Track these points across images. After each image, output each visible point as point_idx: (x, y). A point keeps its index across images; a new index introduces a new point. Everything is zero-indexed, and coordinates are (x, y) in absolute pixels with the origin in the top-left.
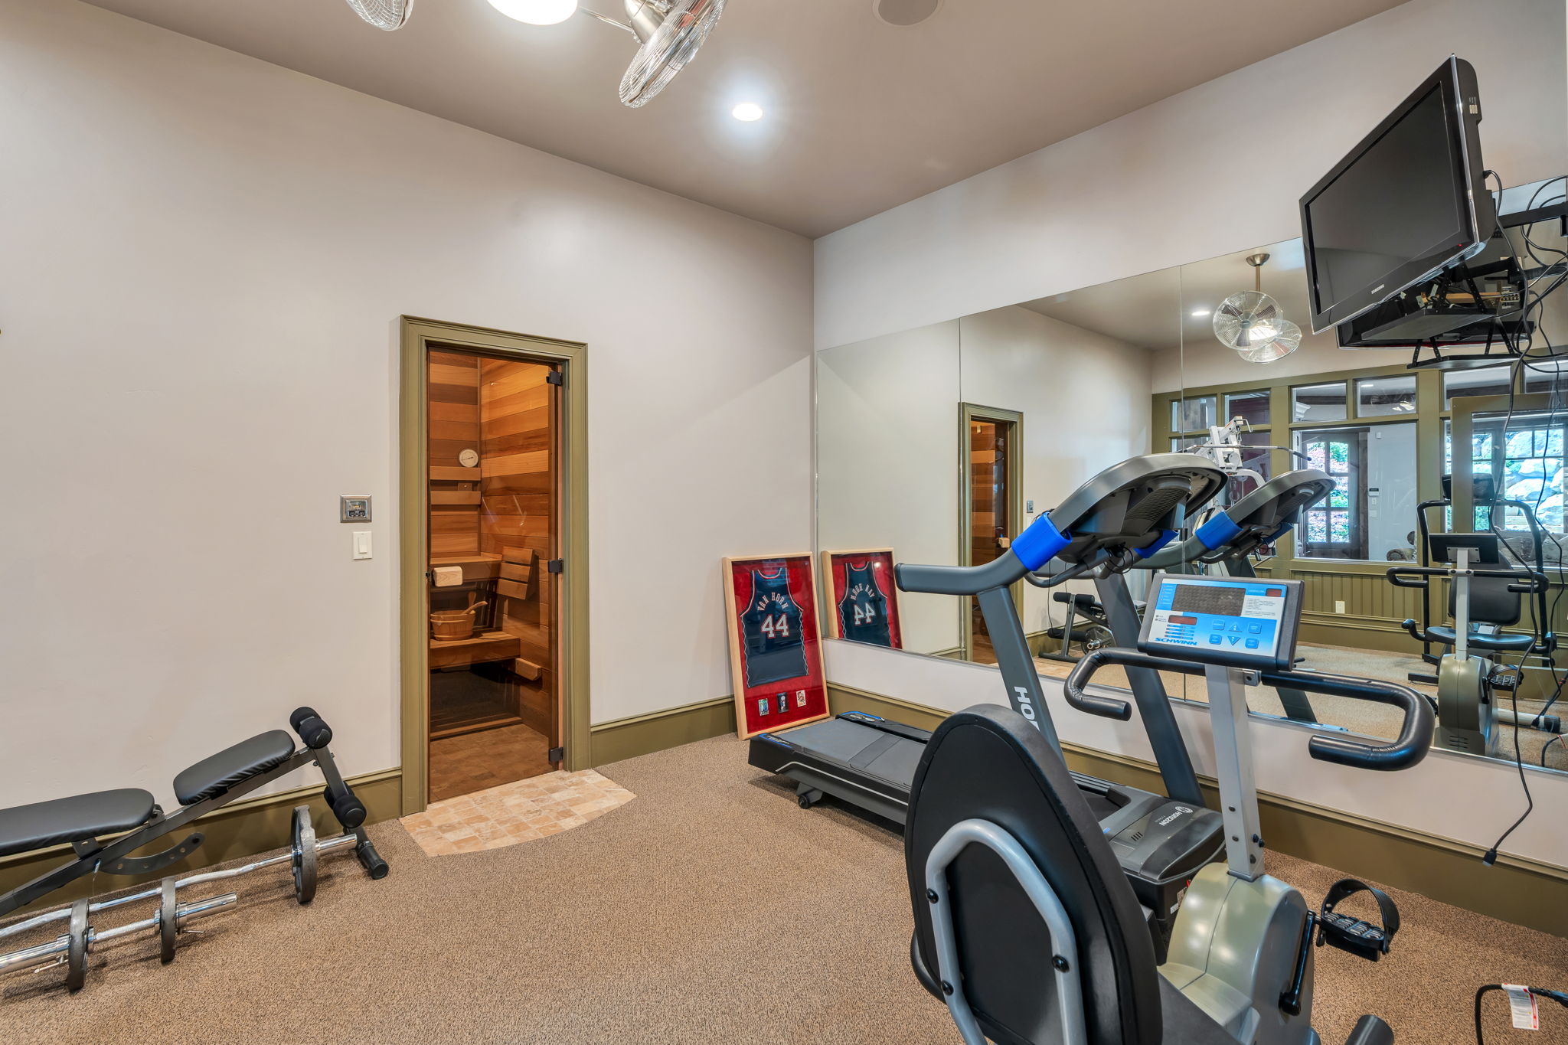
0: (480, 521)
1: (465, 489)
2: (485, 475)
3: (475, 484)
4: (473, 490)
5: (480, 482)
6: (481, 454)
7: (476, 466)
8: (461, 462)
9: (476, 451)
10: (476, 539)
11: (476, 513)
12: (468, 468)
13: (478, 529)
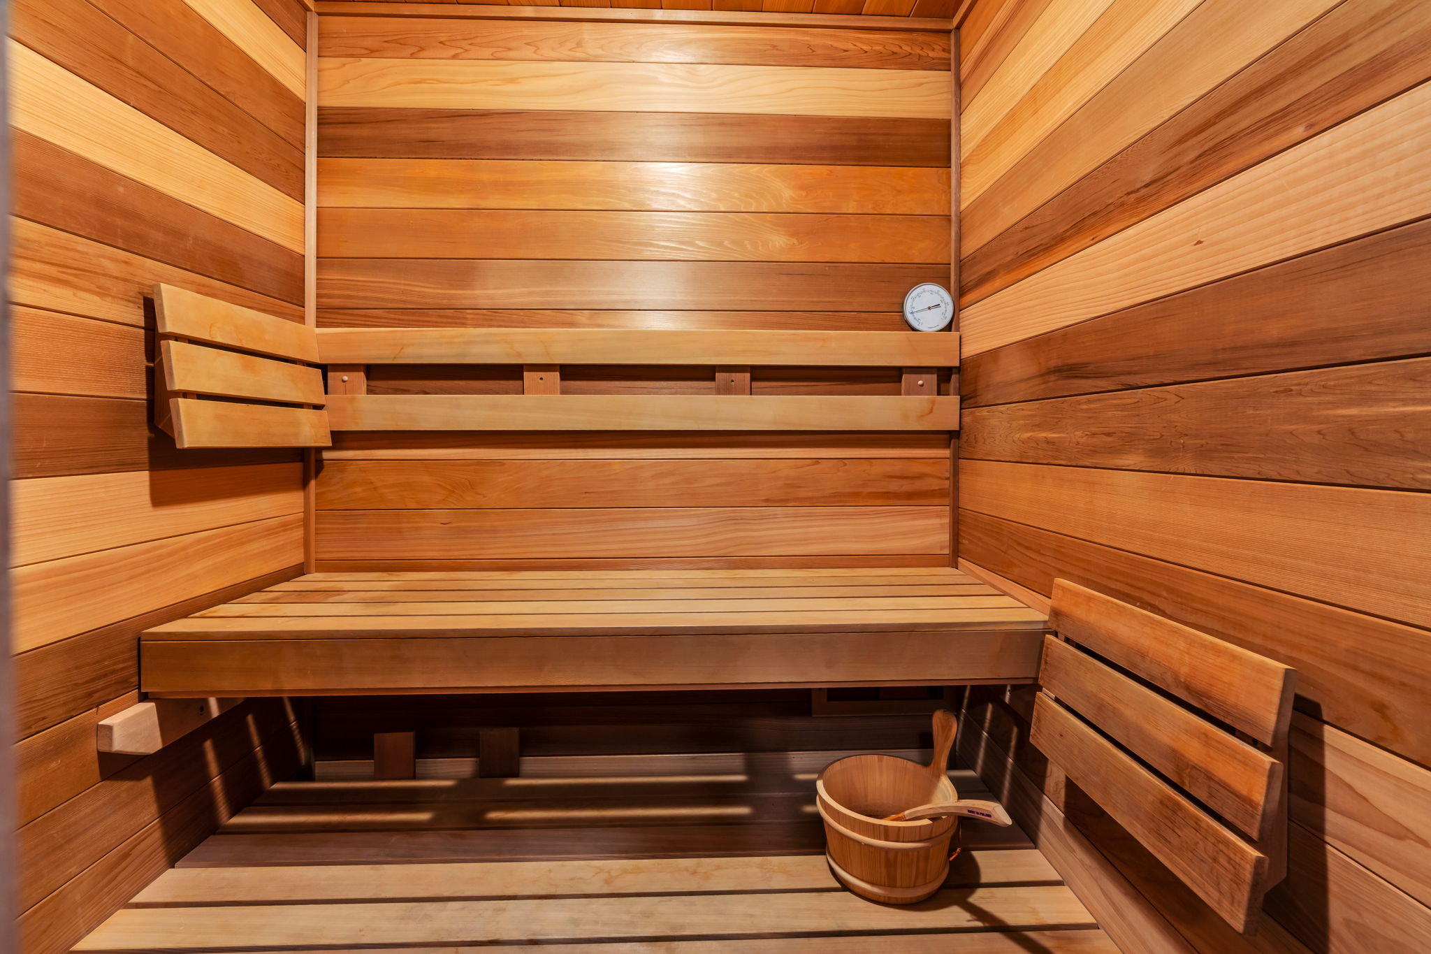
0: (956, 471)
1: (919, 390)
2: (970, 350)
3: (944, 375)
4: (939, 394)
5: (959, 369)
6: (961, 294)
7: (948, 328)
8: (910, 318)
9: (948, 289)
10: (946, 520)
11: (946, 453)
12: (929, 334)
13: (952, 495)
